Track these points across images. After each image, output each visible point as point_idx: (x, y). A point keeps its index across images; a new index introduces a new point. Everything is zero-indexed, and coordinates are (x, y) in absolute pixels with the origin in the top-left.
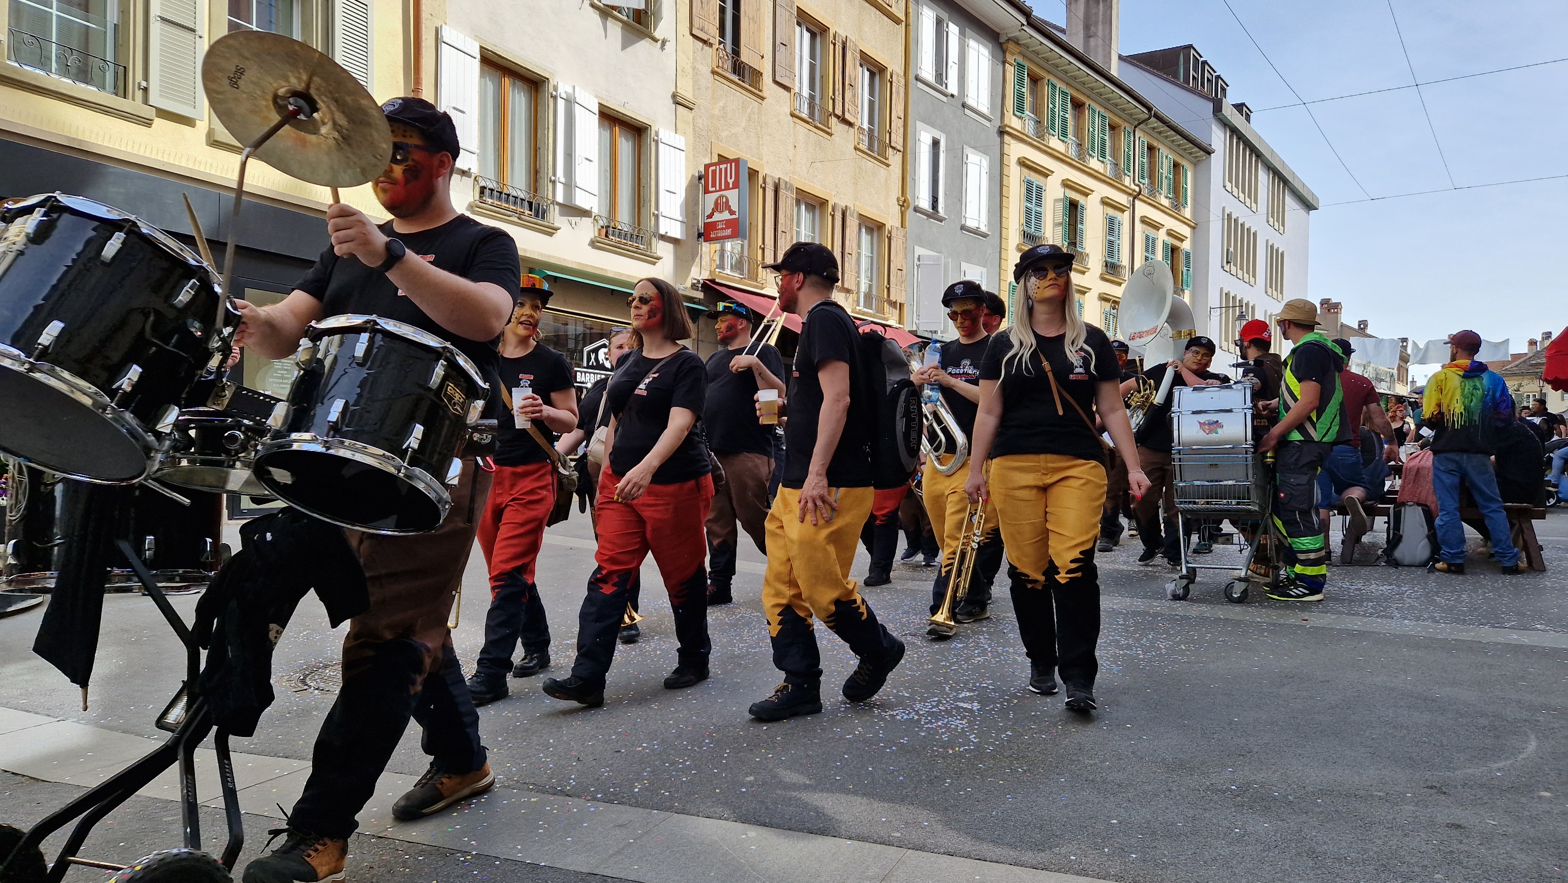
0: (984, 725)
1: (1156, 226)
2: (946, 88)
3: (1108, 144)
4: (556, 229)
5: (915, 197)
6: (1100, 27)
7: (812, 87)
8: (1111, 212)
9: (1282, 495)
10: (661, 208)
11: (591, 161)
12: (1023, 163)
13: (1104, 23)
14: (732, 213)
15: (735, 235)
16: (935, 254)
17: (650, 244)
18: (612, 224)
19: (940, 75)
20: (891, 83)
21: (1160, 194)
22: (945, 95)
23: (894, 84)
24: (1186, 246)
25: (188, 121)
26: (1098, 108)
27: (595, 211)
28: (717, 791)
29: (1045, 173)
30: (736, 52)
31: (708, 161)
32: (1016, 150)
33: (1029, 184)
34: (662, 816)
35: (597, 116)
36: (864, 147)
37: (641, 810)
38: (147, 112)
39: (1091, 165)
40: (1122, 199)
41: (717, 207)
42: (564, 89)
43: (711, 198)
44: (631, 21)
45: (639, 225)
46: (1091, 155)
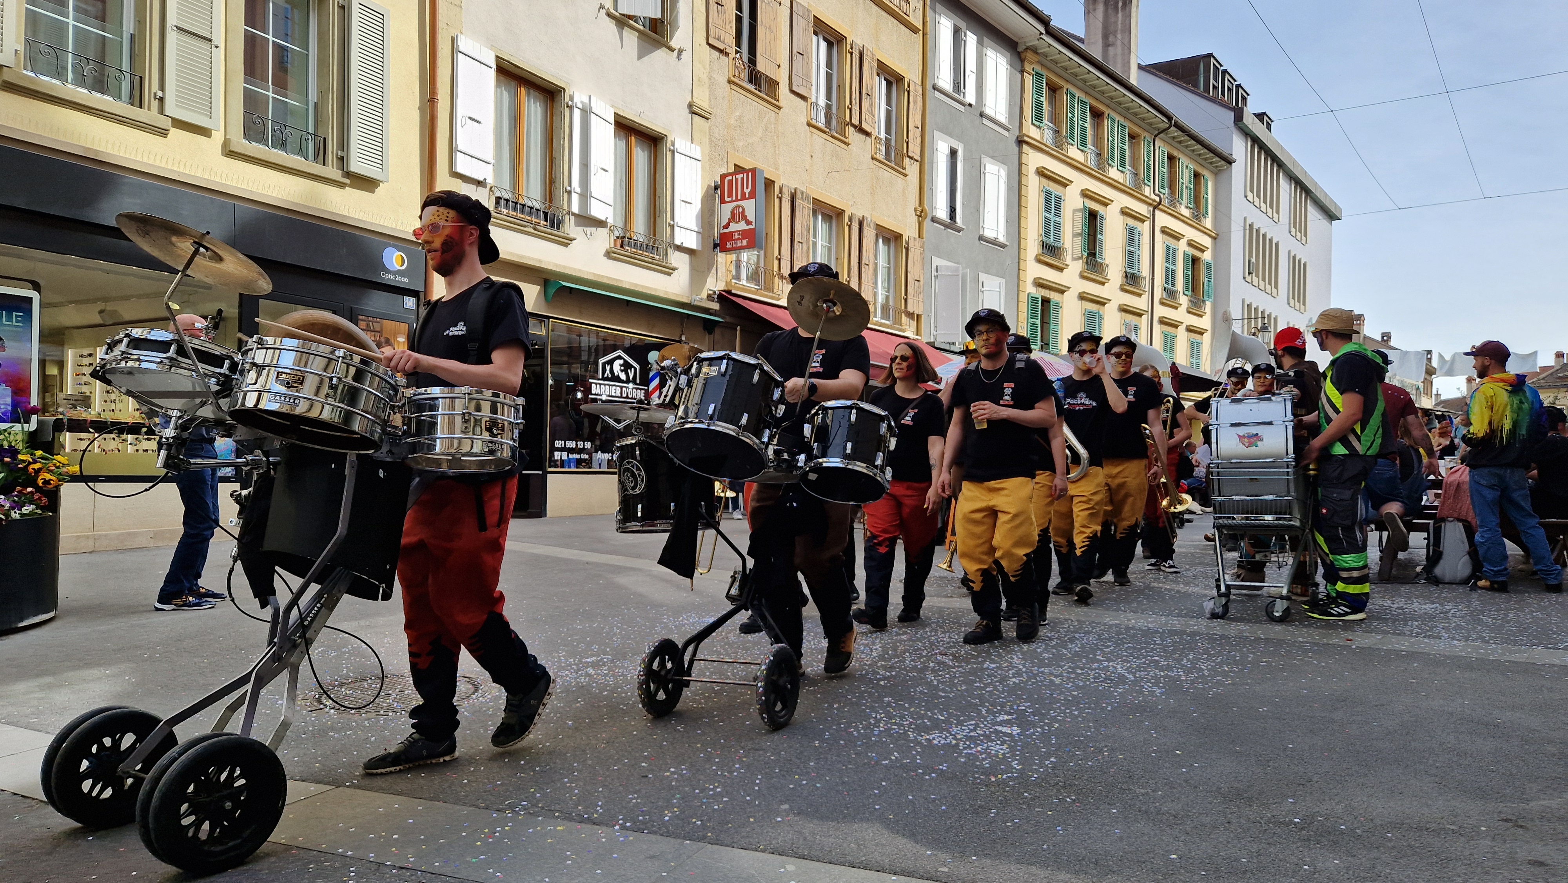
0: (1026, 750)
1: (1177, 237)
2: (964, 97)
3: (1127, 153)
4: (572, 240)
5: (933, 207)
6: (1119, 36)
7: (829, 96)
8: (1131, 222)
9: (1324, 511)
10: (677, 218)
11: (606, 171)
12: (1042, 173)
13: (1123, 31)
14: (748, 223)
15: (751, 246)
16: (953, 264)
17: (666, 254)
18: (628, 235)
19: (958, 84)
20: (908, 92)
21: (1181, 204)
22: (963, 104)
23: (911, 93)
24: (1207, 256)
25: (204, 132)
26: (1117, 118)
27: (611, 221)
28: (752, 820)
29: (1063, 183)
30: (753, 61)
31: (724, 171)
32: (1034, 160)
33: (1048, 194)
34: (694, 847)
35: (613, 126)
36: (881, 156)
37: (672, 841)
38: (163, 122)
39: (1110, 175)
40: (1143, 209)
41: (733, 218)
42: (579, 98)
43: (727, 209)
44: (647, 30)
45: (655, 235)
46: (1110, 165)
